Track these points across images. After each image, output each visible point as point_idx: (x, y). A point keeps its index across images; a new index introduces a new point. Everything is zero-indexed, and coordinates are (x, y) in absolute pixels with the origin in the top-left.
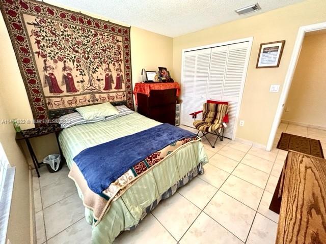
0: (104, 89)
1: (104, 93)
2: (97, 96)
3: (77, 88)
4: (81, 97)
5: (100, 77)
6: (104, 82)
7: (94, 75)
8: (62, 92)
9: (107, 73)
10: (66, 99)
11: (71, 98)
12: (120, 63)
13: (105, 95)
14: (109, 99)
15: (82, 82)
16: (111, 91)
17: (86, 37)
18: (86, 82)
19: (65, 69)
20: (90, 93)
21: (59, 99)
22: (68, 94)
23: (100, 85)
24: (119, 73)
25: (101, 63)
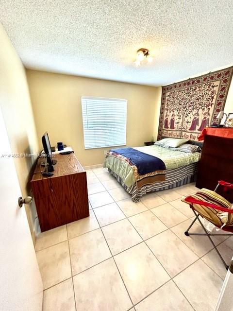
0: (189, 130)
1: (189, 132)
2: (183, 133)
3: (175, 127)
4: (175, 132)
5: (189, 120)
6: (190, 124)
7: (186, 119)
8: (168, 128)
9: (195, 117)
10: (169, 132)
11: (171, 132)
12: (210, 107)
13: (189, 134)
14: (191, 137)
15: (178, 123)
16: (195, 131)
17: (188, 93)
18: (180, 123)
19: (172, 115)
20: (180, 131)
21: (166, 131)
22: (170, 129)
23: (188, 126)
24: (206, 116)
25: (193, 109)
